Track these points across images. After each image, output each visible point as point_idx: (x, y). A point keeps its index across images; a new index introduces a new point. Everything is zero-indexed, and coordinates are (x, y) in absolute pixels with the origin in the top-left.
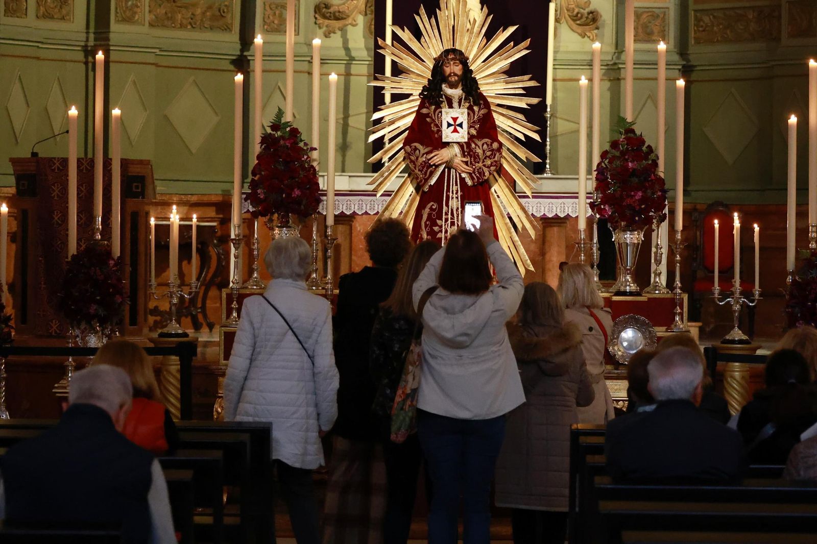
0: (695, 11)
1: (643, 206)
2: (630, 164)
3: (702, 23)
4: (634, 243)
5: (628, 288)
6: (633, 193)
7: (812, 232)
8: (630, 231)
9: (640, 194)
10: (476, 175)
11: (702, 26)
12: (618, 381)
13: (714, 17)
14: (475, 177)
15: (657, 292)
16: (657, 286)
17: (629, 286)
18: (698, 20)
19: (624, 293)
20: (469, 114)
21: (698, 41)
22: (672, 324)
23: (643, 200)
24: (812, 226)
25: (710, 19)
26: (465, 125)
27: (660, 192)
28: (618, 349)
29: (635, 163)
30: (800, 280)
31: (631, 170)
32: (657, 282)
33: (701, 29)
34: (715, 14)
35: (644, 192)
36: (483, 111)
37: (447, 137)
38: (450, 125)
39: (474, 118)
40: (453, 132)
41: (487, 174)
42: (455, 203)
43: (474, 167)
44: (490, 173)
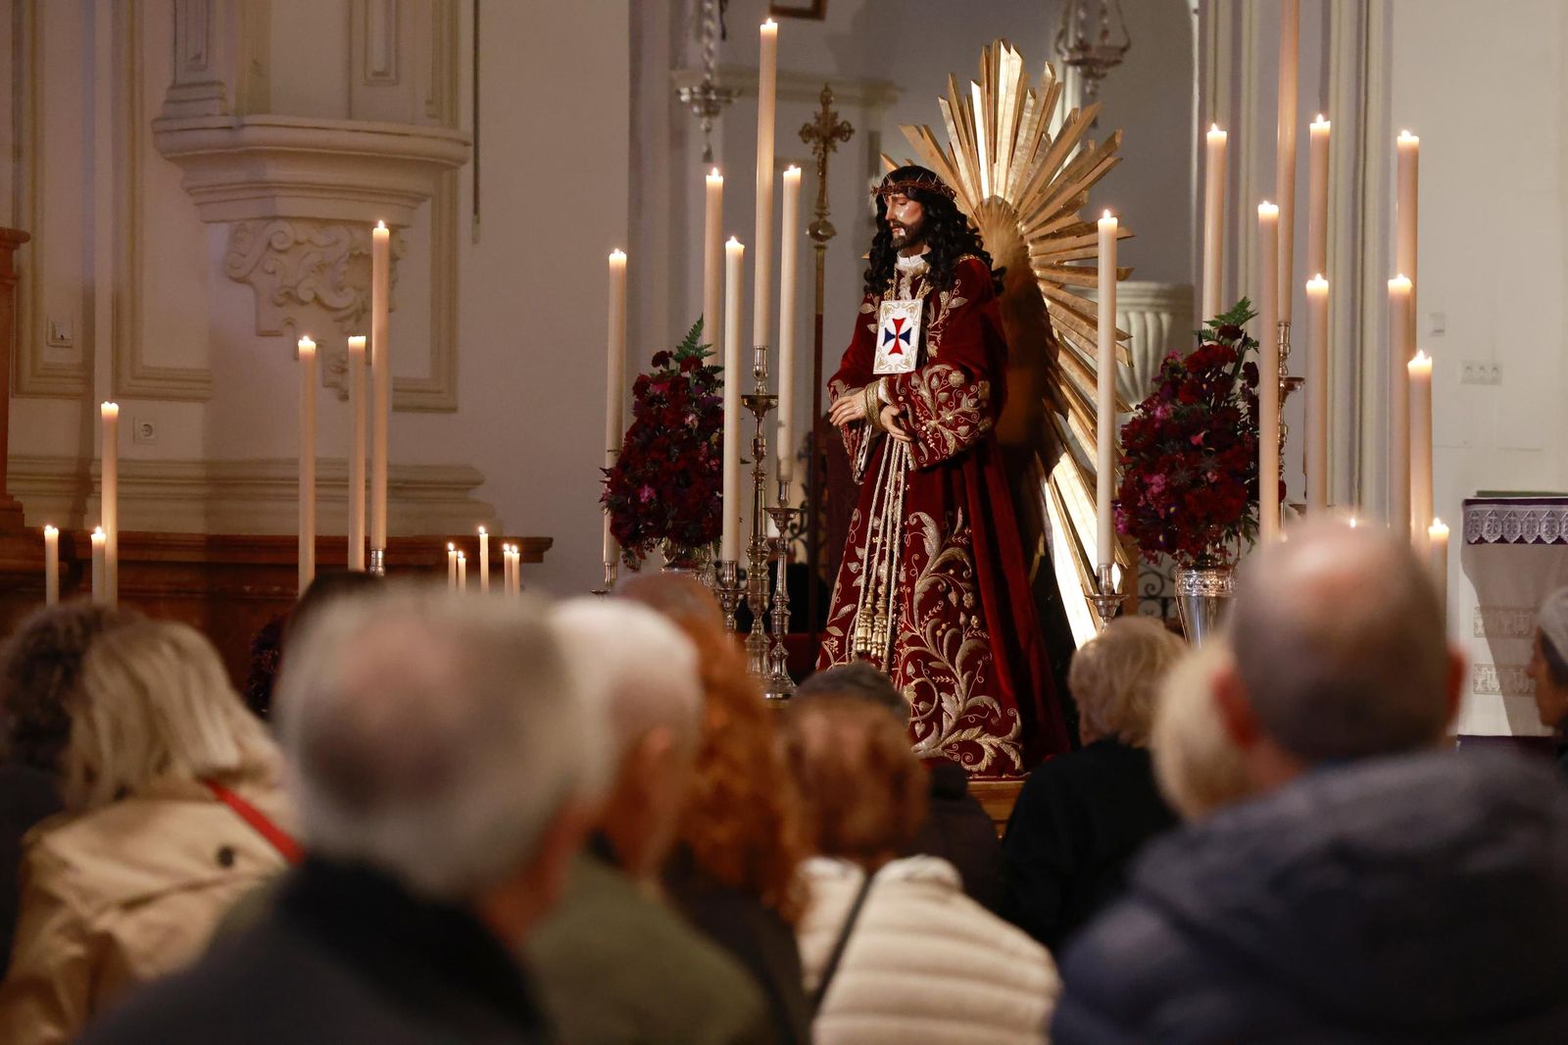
10: (927, 445)
14: (924, 451)
26: (915, 337)
36: (954, 303)
37: (881, 363)
38: (888, 336)
39: (936, 319)
40: (892, 352)
41: (952, 444)
42: (894, 509)
43: (924, 428)
44: (958, 440)
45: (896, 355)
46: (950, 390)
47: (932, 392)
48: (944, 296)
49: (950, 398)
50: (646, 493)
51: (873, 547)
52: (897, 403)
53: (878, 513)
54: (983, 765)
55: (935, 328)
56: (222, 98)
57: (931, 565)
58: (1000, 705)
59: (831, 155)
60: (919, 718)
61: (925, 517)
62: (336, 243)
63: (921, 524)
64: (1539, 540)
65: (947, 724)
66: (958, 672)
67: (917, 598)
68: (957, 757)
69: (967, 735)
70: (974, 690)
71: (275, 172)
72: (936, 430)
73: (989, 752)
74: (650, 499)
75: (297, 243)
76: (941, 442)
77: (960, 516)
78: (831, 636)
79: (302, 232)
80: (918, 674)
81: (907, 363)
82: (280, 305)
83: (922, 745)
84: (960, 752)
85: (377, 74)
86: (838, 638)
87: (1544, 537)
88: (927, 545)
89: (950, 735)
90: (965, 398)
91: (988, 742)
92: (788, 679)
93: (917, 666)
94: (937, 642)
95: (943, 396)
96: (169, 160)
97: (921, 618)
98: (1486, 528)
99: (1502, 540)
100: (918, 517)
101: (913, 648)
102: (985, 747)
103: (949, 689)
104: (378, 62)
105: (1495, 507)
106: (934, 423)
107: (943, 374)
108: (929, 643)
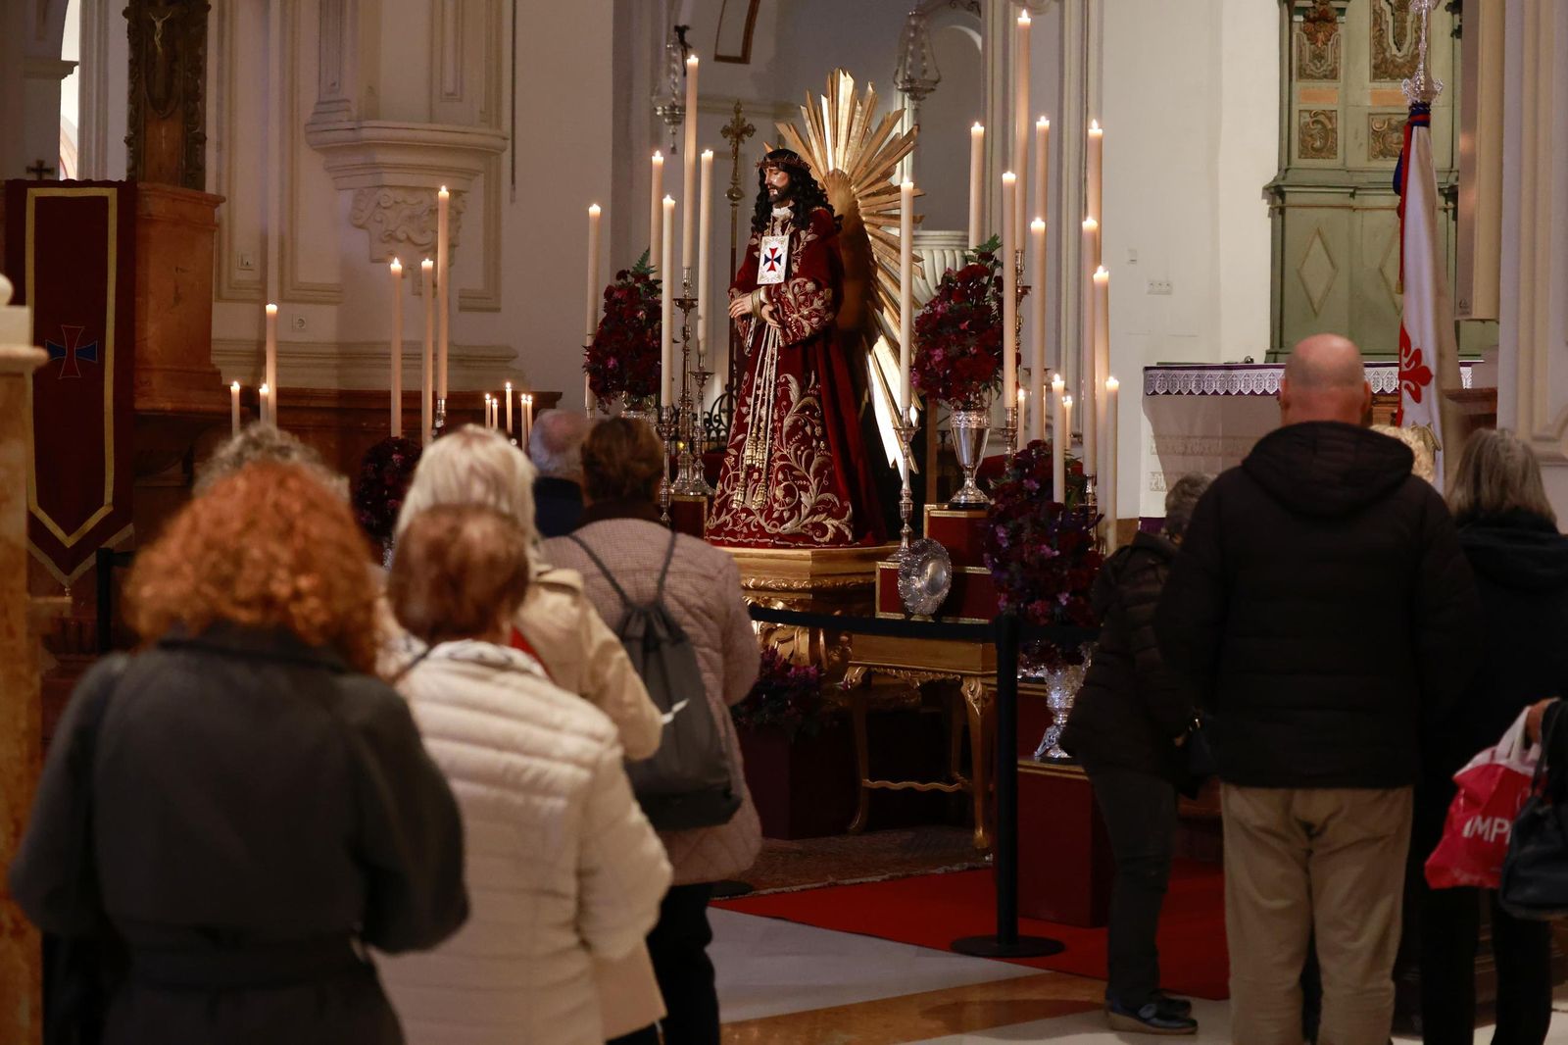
2: (939, 308)
8: (965, 410)
10: (792, 331)
14: (790, 334)
17: (967, 493)
26: (784, 260)
36: (809, 238)
37: (762, 277)
38: (767, 260)
39: (797, 248)
40: (769, 270)
41: (807, 330)
42: (770, 372)
43: (789, 319)
44: (811, 327)
45: (772, 272)
46: (806, 294)
47: (795, 295)
48: (803, 234)
49: (806, 300)
51: (757, 396)
52: (772, 303)
53: (760, 375)
54: (827, 538)
55: (797, 254)
56: (348, 110)
57: (794, 409)
58: (839, 499)
59: (741, 145)
60: (786, 508)
61: (790, 377)
62: (421, 202)
63: (787, 382)
64: (1191, 393)
65: (805, 512)
66: (811, 478)
67: (785, 430)
68: (810, 533)
69: (817, 518)
70: (822, 489)
71: (382, 157)
72: (797, 320)
73: (831, 530)
74: (614, 366)
75: (396, 202)
76: (801, 328)
77: (813, 377)
78: (730, 455)
79: (400, 195)
80: (785, 479)
81: (779, 277)
82: (384, 242)
83: (788, 525)
84: (812, 530)
85: (448, 94)
86: (734, 456)
87: (1194, 391)
88: (791, 395)
89: (807, 517)
90: (816, 299)
91: (830, 523)
92: (704, 482)
93: (785, 474)
94: (798, 459)
95: (802, 298)
96: (315, 149)
97: (787, 443)
98: (1157, 385)
99: (1168, 393)
100: (786, 377)
101: (782, 463)
102: (829, 526)
103: (806, 489)
104: (449, 86)
105: (1164, 371)
106: (796, 316)
107: (802, 284)
108: (793, 459)
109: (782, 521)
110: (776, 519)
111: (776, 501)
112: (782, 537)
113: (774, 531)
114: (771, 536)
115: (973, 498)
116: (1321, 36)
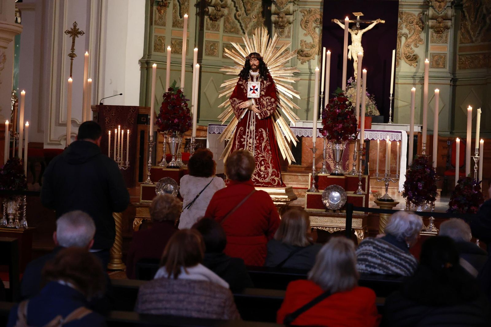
0: (459, 55)
1: (343, 131)
2: (337, 111)
3: (461, 61)
4: (341, 150)
5: (337, 171)
6: (337, 125)
7: (424, 146)
8: (338, 144)
9: (341, 125)
10: (263, 114)
11: (461, 62)
12: (327, 218)
13: (466, 58)
15: (353, 174)
16: (354, 171)
17: (337, 170)
18: (460, 59)
19: (335, 174)
20: (261, 84)
21: (460, 68)
22: (357, 190)
23: (343, 128)
24: (424, 144)
25: (465, 58)
26: (259, 90)
27: (352, 124)
28: (328, 201)
29: (340, 110)
30: (411, 170)
31: (338, 114)
32: (354, 169)
33: (461, 63)
34: (467, 57)
35: (343, 124)
36: (268, 83)
37: (250, 95)
38: (251, 89)
39: (264, 86)
41: (269, 114)
42: (252, 128)
43: (262, 110)
45: (254, 94)
46: (271, 102)
47: (267, 102)
48: (265, 82)
49: (271, 104)
50: (176, 120)
51: (248, 136)
52: (257, 105)
53: (249, 128)
54: (276, 184)
55: (264, 88)
57: (265, 140)
58: (277, 171)
60: (266, 173)
61: (262, 129)
63: (262, 131)
65: (270, 175)
66: (270, 163)
67: (263, 147)
68: (272, 182)
69: (273, 177)
70: (273, 168)
72: (265, 111)
73: (277, 181)
74: (177, 122)
76: (266, 113)
77: (267, 130)
80: (264, 164)
81: (257, 96)
83: (267, 179)
84: (272, 181)
88: (264, 136)
89: (271, 177)
90: (274, 104)
91: (276, 179)
93: (264, 162)
94: (267, 156)
95: (269, 104)
97: (264, 152)
98: (215, 130)
99: (219, 133)
100: (260, 129)
101: (263, 158)
102: (276, 180)
103: (269, 168)
105: (218, 126)
106: (265, 109)
107: (270, 99)
108: (266, 157)
109: (265, 178)
110: (263, 177)
111: (261, 171)
112: (265, 183)
113: (263, 181)
114: (262, 183)
115: (340, 172)
116: (162, 11)
